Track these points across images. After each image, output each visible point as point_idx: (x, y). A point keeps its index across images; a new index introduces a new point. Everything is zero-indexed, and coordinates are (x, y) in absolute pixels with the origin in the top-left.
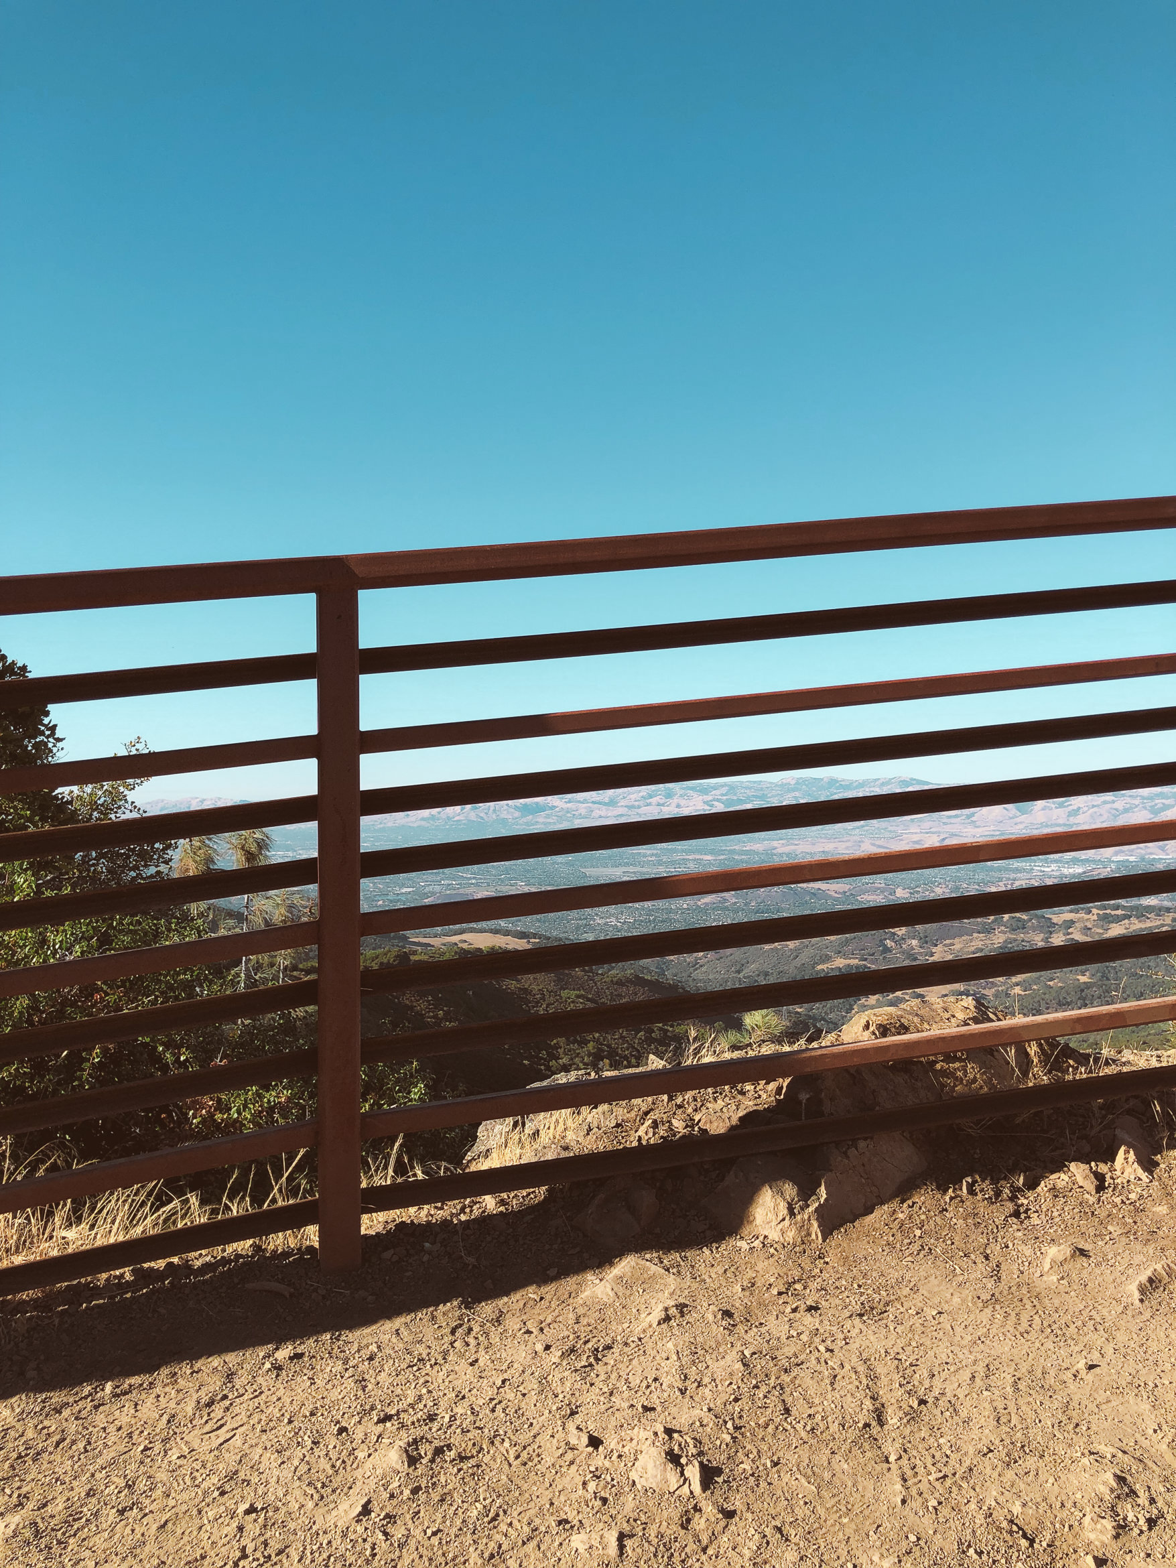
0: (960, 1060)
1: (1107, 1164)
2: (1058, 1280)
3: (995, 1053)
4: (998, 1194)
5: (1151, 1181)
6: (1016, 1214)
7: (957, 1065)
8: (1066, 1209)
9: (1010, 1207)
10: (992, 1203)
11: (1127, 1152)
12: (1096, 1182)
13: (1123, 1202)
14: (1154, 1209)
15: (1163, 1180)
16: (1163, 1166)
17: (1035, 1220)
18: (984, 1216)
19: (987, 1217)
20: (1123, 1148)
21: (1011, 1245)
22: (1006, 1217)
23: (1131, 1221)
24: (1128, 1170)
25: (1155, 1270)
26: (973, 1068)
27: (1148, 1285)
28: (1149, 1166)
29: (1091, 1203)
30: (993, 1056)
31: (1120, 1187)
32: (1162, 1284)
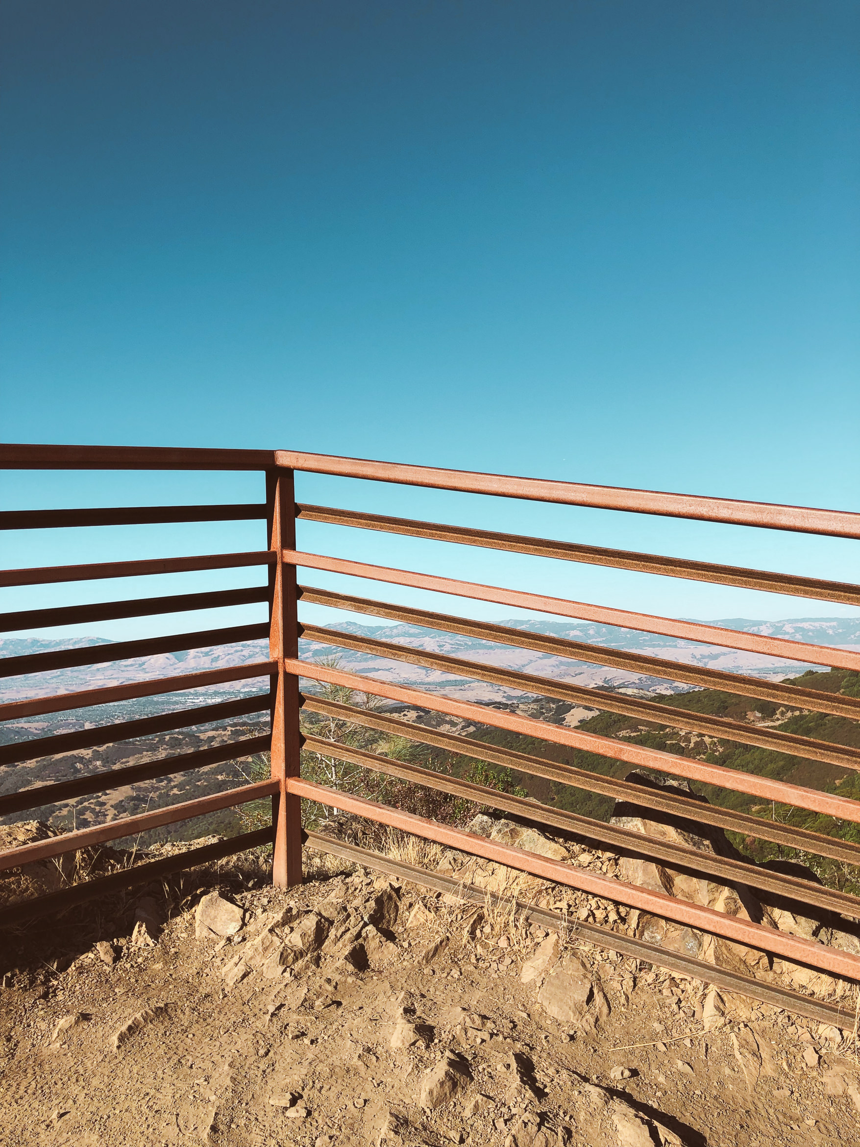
0: (15, 874)
1: (126, 938)
2: (61, 1045)
3: (48, 864)
4: (32, 982)
5: (156, 945)
6: (45, 996)
7: (12, 879)
8: (87, 982)
9: (41, 990)
10: (26, 990)
11: (140, 926)
12: (114, 955)
13: (132, 966)
14: (154, 967)
15: (165, 941)
16: (166, 931)
17: (60, 997)
18: (16, 1003)
19: (19, 1003)
20: (138, 923)
21: (32, 1023)
22: (36, 1000)
23: (134, 980)
24: (141, 939)
25: (135, 1019)
26: (26, 879)
27: (127, 1032)
28: (155, 933)
29: (107, 972)
30: (46, 866)
31: (132, 954)
32: (139, 1029)
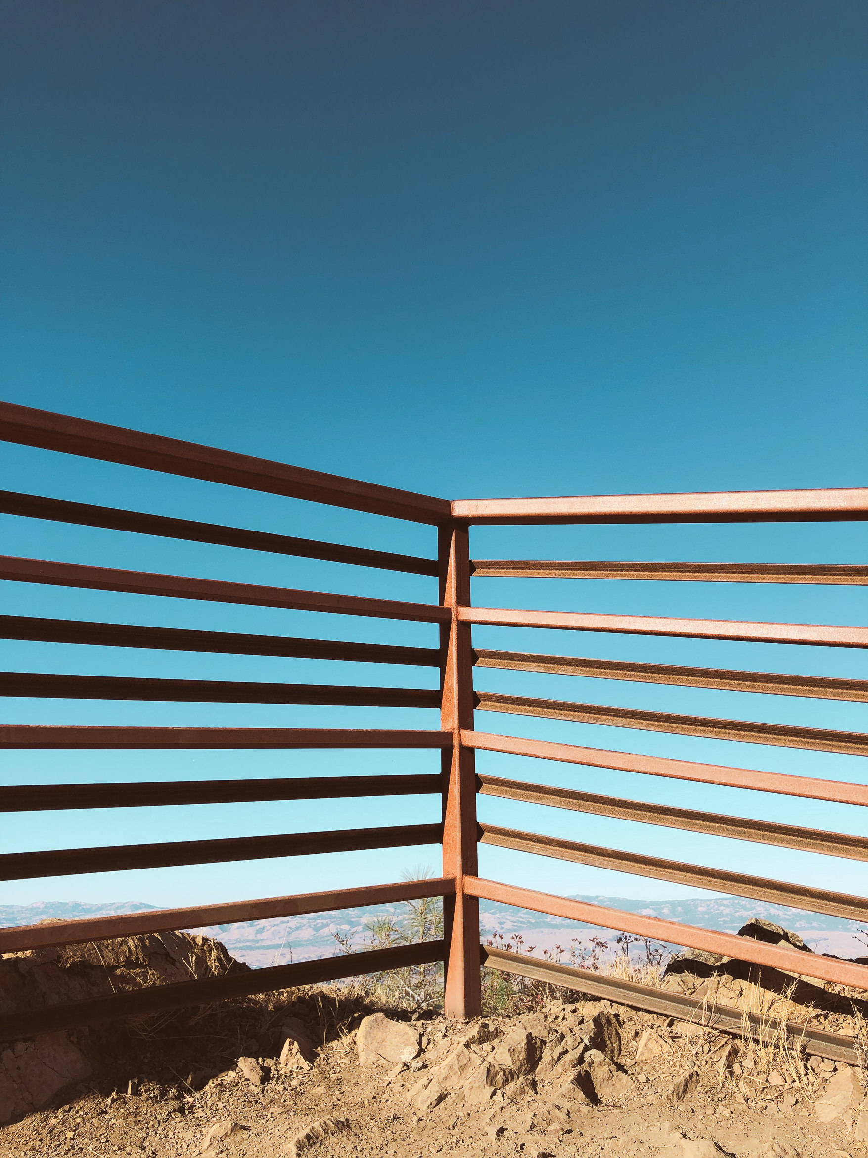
0: (141, 966)
1: (272, 1059)
2: (217, 1154)
3: (177, 964)
4: (163, 1094)
5: (311, 1069)
6: (181, 1110)
7: (138, 971)
8: (231, 1100)
9: (175, 1104)
10: (157, 1102)
11: (291, 1043)
12: (261, 1073)
13: (285, 1089)
14: (313, 1091)
15: (322, 1067)
16: (322, 1056)
17: (199, 1113)
18: (146, 1114)
19: (149, 1114)
20: (288, 1040)
21: (171, 1134)
22: (170, 1113)
23: (292, 1102)
24: (292, 1061)
25: (313, 1128)
26: (153, 974)
27: (305, 1141)
28: (310, 1056)
29: (255, 1093)
30: (174, 965)
31: (283, 1077)
32: (319, 1141)
